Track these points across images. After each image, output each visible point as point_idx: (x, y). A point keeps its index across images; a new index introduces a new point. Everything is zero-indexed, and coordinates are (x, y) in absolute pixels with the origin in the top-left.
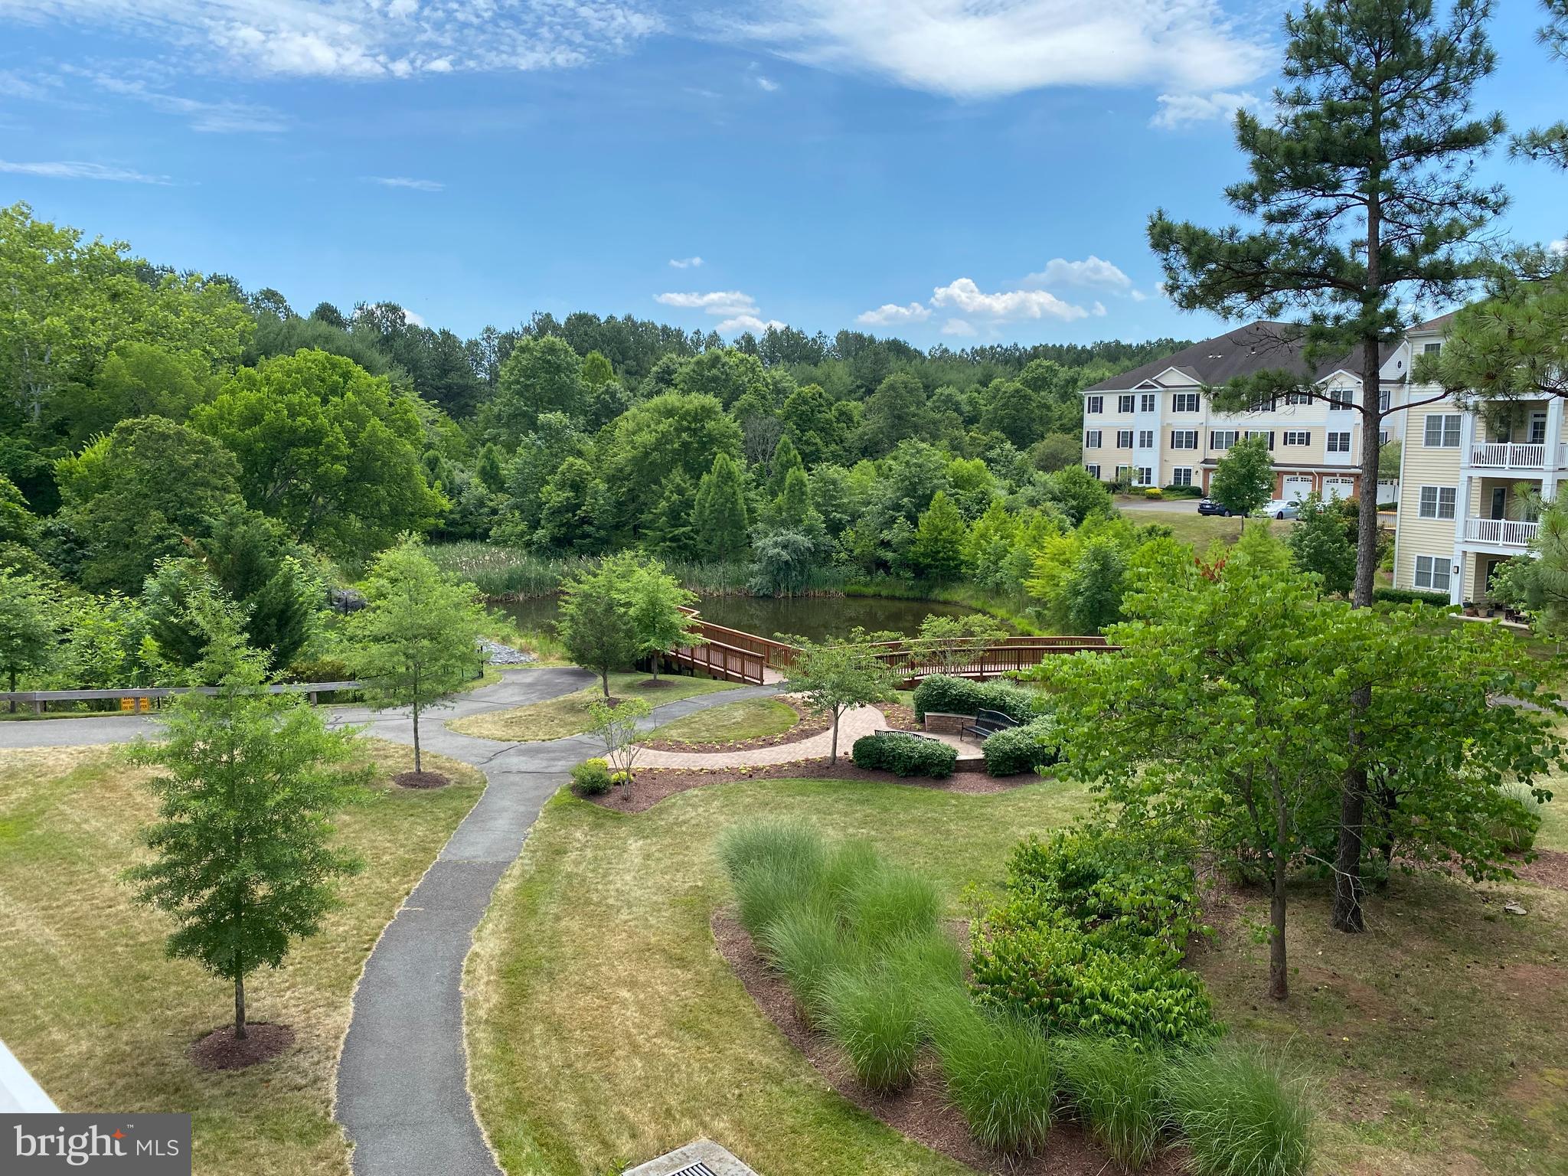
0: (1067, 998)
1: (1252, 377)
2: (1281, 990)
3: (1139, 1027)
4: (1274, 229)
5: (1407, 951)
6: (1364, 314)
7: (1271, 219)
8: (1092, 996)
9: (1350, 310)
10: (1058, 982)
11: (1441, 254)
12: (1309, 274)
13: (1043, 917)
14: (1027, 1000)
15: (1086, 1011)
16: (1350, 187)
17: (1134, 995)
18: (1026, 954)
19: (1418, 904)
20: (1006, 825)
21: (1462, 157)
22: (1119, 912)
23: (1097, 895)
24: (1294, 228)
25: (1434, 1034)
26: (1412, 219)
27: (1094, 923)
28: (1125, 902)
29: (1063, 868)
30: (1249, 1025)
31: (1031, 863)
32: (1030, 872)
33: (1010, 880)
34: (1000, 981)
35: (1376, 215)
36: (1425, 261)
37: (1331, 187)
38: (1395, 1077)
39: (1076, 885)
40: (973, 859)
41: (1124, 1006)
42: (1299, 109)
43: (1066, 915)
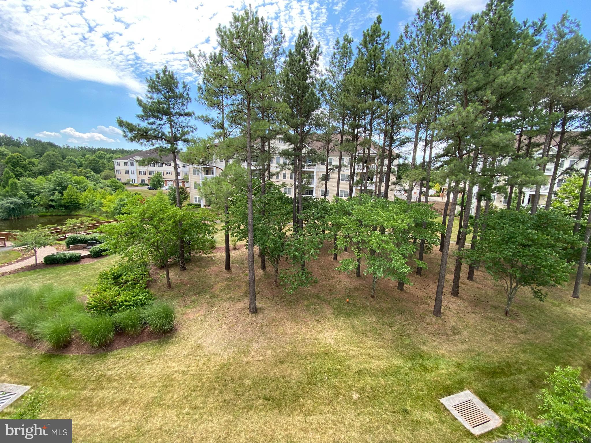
0: (115, 305)
1: (148, 159)
2: (170, 286)
3: (135, 305)
4: (150, 126)
5: (195, 271)
6: (171, 147)
7: (149, 124)
8: (122, 302)
9: (169, 146)
10: (112, 302)
11: (186, 137)
12: (159, 137)
13: (107, 288)
14: (104, 309)
15: (121, 306)
16: (165, 120)
17: (133, 298)
18: (102, 298)
19: (196, 262)
20: (98, 269)
21: (188, 118)
22: (129, 281)
23: (122, 279)
24: (155, 127)
25: (199, 284)
26: (180, 129)
27: (122, 286)
28: (130, 279)
29: (113, 275)
30: (163, 295)
31: (105, 276)
32: (104, 279)
33: (98, 282)
34: (96, 307)
35: (172, 127)
36: (183, 138)
37: (161, 119)
38: (192, 295)
39: (117, 278)
40: (88, 280)
41: (131, 301)
42: (152, 100)
43: (115, 286)
